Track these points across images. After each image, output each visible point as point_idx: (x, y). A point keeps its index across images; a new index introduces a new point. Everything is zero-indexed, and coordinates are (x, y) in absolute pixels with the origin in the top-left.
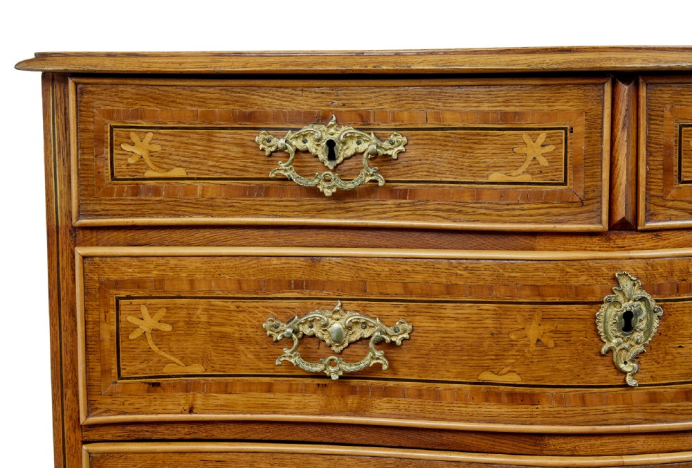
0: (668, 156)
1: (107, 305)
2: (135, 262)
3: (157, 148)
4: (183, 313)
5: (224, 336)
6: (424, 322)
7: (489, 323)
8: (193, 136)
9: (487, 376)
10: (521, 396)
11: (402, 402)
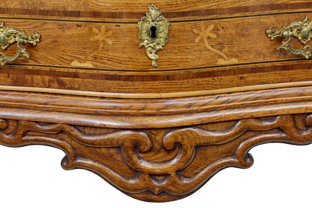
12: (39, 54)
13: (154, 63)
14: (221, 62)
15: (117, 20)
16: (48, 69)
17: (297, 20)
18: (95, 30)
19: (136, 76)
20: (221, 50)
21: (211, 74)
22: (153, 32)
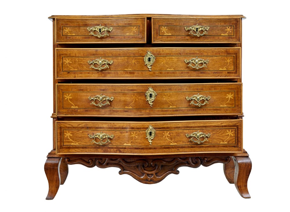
0: (157, 31)
1: (61, 58)
2: (66, 51)
3: (70, 30)
4: (74, 60)
5: (81, 64)
6: (115, 60)
7: (126, 60)
8: (76, 28)
9: (126, 69)
10: (131, 73)
11: (112, 75)
12: (113, 142)
13: (150, 144)
14: (171, 144)
15: (139, 130)
16: (116, 147)
17: (195, 131)
18: (132, 133)
19: (145, 148)
20: (171, 140)
21: (168, 148)
22: (151, 134)
